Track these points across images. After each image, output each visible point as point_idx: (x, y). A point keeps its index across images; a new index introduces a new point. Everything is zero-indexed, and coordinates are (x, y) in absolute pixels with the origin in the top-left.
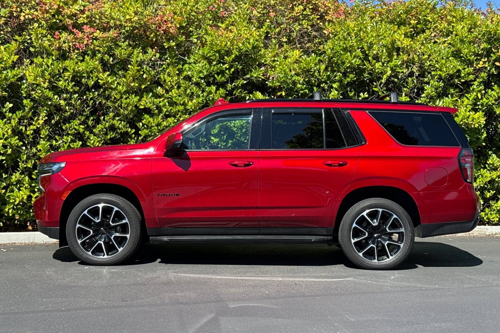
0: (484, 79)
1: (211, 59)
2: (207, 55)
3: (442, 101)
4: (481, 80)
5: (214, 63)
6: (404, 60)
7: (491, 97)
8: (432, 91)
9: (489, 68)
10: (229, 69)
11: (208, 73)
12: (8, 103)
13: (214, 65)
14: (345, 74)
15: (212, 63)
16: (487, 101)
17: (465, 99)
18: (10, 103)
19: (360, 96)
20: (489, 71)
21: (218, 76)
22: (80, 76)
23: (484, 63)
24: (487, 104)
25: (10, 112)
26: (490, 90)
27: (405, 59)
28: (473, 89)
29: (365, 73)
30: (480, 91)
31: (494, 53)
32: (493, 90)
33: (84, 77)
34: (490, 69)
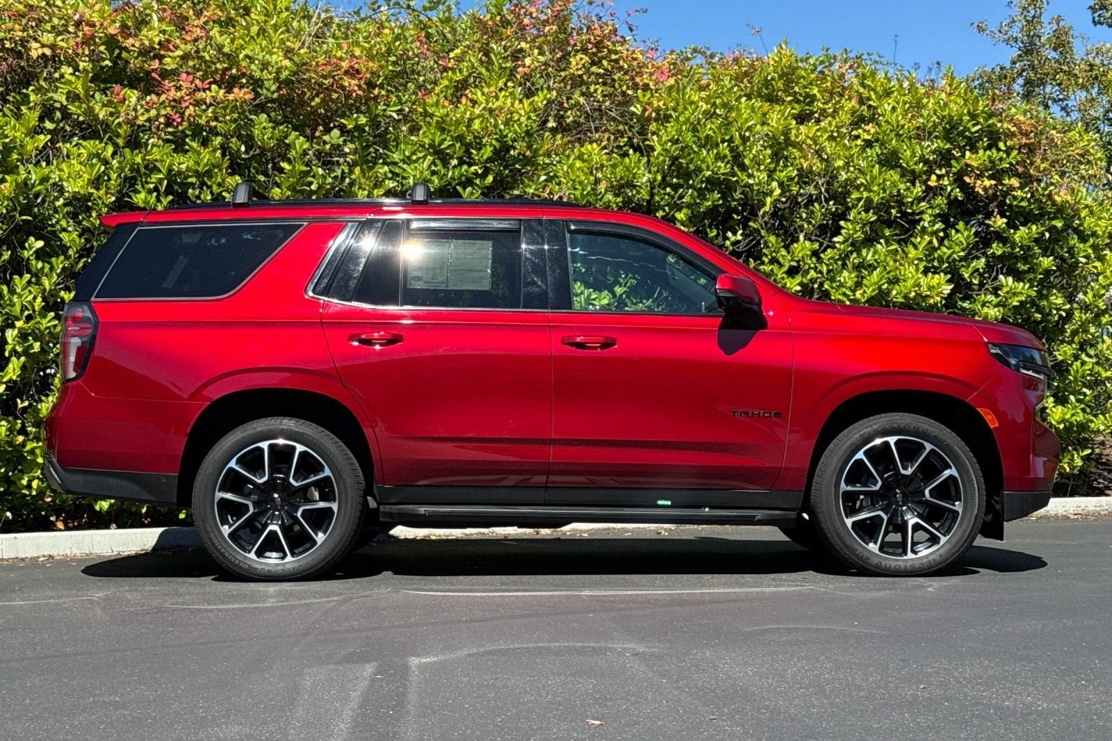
0: (942, 209)
1: (448, 154)
2: (440, 144)
3: (872, 250)
4: (937, 211)
5: (455, 162)
6: (802, 168)
7: (957, 244)
8: (857, 231)
9: (949, 188)
10: (483, 176)
11: (443, 183)
12: (32, 239)
13: (455, 167)
14: (701, 193)
15: (449, 163)
16: (949, 252)
17: (911, 248)
18: (37, 239)
19: (728, 238)
20: (949, 194)
21: (464, 189)
22: (182, 182)
23: (940, 177)
24: (949, 257)
25: (38, 258)
26: (953, 231)
27: (805, 166)
28: (924, 228)
29: (736, 191)
30: (935, 233)
31: (957, 159)
32: (957, 231)
33: (192, 184)
34: (952, 190)
